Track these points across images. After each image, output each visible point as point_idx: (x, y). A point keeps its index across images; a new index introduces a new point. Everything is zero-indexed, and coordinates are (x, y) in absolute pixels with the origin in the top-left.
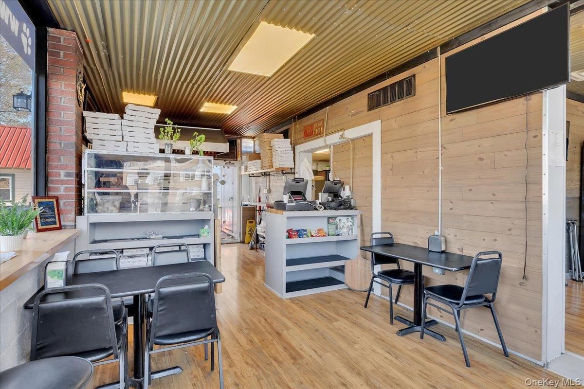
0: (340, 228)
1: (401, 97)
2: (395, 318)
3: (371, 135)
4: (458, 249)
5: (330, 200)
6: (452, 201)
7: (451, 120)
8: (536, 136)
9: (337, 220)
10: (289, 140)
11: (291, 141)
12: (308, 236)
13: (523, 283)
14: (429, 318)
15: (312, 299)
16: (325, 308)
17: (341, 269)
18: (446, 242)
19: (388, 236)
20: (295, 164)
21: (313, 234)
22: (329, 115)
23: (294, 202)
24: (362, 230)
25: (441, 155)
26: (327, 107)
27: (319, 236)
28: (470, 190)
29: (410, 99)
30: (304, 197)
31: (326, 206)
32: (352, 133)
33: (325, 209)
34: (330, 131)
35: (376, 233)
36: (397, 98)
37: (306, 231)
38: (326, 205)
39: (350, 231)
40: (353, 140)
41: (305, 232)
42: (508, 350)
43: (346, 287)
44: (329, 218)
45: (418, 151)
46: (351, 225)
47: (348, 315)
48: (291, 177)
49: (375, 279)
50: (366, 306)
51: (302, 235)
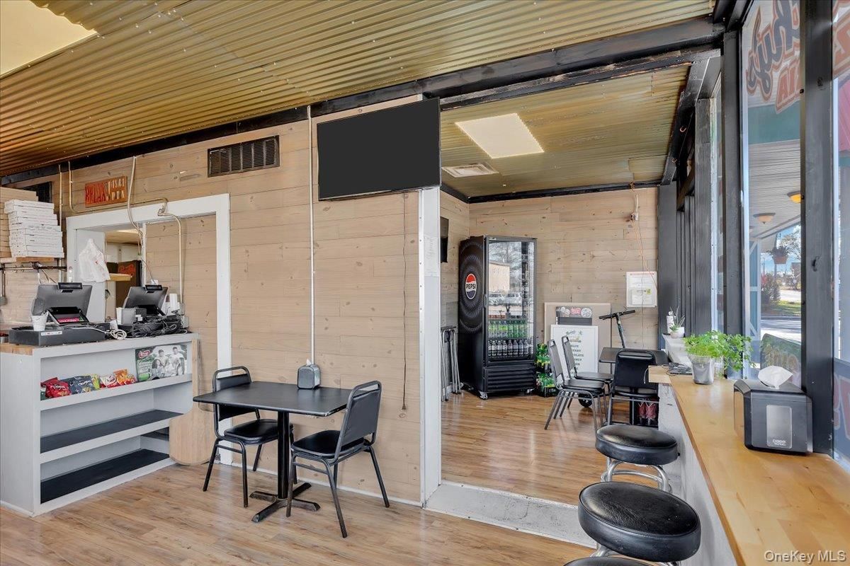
0: (161, 365)
1: (259, 165)
2: (252, 496)
3: (214, 214)
4: (335, 381)
5: (140, 319)
6: (328, 318)
7: (326, 209)
8: (413, 242)
9: (155, 351)
10: (52, 206)
11: (57, 207)
12: (93, 389)
13: (403, 414)
14: (301, 481)
15: (102, 502)
16: (129, 512)
17: (164, 434)
18: (320, 372)
19: (242, 372)
20: (65, 251)
21: (104, 382)
22: (137, 171)
23: (60, 328)
24: (201, 365)
25: (314, 254)
26: (134, 157)
27: (118, 385)
28: (348, 303)
29: (272, 170)
30: (84, 317)
31: (130, 331)
32: (180, 208)
33: (129, 335)
34: (141, 199)
35: (221, 371)
36: (253, 165)
37: (88, 378)
38: (132, 330)
39: (180, 369)
40: (183, 219)
41: (86, 382)
42: (389, 498)
43: (173, 463)
44: (138, 351)
45: (284, 248)
46: (181, 359)
47: (173, 513)
48: (58, 277)
49: (221, 443)
50: (205, 489)
51: (80, 388)
